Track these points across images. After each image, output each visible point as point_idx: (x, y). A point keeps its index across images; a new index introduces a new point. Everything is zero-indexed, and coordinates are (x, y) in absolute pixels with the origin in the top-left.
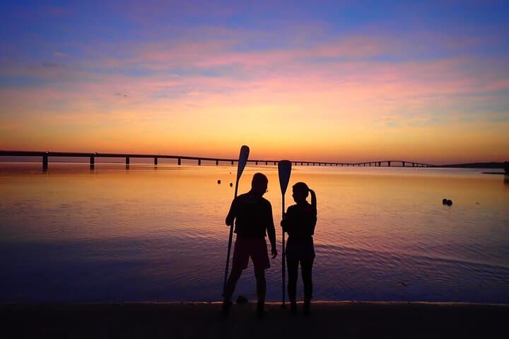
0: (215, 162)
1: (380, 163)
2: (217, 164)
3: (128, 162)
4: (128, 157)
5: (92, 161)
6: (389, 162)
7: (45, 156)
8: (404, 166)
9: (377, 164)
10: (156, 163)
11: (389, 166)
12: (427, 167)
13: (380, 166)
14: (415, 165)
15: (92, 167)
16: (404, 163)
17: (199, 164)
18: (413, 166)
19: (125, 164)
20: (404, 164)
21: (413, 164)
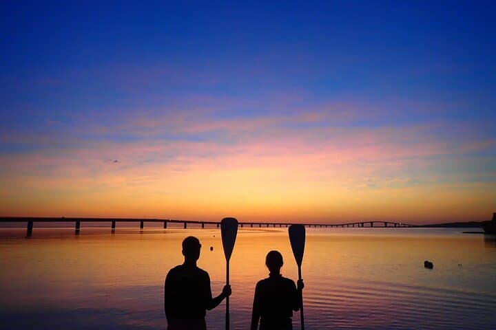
0: (201, 225)
1: (363, 223)
2: (203, 226)
3: (113, 226)
4: (114, 221)
5: (78, 226)
6: (372, 223)
7: (31, 221)
8: (386, 227)
10: (142, 227)
11: (372, 226)
12: (409, 227)
13: (363, 227)
14: (397, 225)
15: (77, 232)
16: (386, 223)
17: (185, 228)
18: (395, 227)
19: (111, 228)
20: (386, 225)
21: (395, 224)
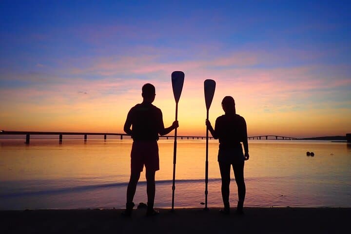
1: (260, 137)
3: (85, 138)
4: (85, 134)
5: (61, 138)
6: (267, 137)
7: (28, 134)
8: (277, 139)
9: (259, 138)
10: (105, 138)
11: (267, 139)
13: (260, 139)
14: (285, 138)
15: (61, 141)
16: (277, 137)
18: (283, 139)
20: (277, 138)
